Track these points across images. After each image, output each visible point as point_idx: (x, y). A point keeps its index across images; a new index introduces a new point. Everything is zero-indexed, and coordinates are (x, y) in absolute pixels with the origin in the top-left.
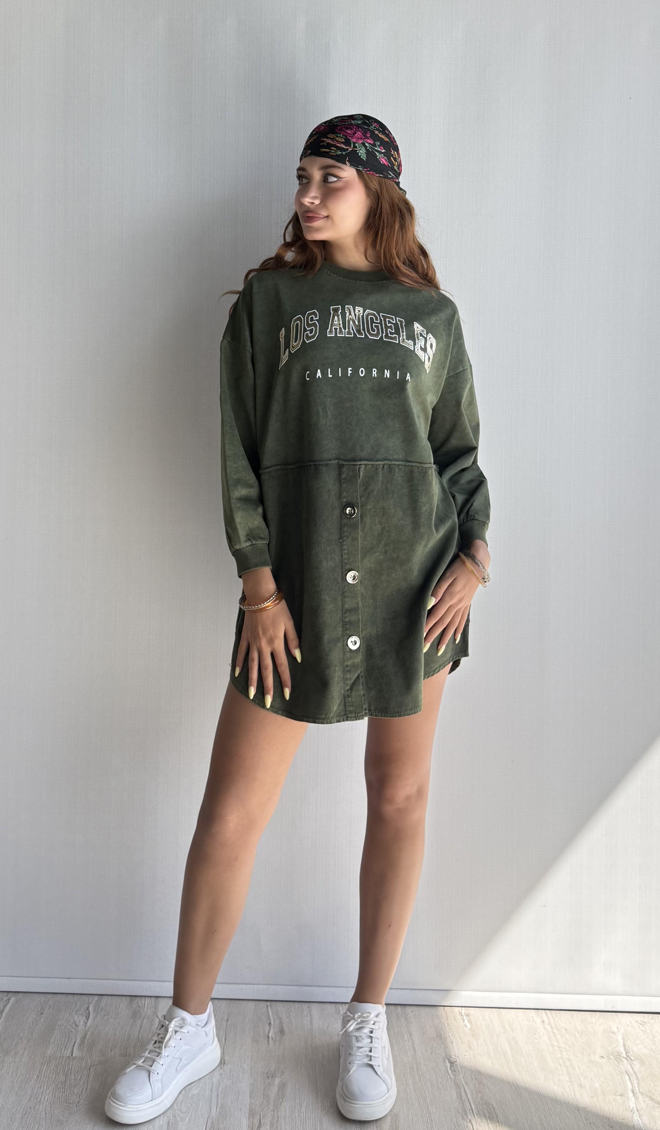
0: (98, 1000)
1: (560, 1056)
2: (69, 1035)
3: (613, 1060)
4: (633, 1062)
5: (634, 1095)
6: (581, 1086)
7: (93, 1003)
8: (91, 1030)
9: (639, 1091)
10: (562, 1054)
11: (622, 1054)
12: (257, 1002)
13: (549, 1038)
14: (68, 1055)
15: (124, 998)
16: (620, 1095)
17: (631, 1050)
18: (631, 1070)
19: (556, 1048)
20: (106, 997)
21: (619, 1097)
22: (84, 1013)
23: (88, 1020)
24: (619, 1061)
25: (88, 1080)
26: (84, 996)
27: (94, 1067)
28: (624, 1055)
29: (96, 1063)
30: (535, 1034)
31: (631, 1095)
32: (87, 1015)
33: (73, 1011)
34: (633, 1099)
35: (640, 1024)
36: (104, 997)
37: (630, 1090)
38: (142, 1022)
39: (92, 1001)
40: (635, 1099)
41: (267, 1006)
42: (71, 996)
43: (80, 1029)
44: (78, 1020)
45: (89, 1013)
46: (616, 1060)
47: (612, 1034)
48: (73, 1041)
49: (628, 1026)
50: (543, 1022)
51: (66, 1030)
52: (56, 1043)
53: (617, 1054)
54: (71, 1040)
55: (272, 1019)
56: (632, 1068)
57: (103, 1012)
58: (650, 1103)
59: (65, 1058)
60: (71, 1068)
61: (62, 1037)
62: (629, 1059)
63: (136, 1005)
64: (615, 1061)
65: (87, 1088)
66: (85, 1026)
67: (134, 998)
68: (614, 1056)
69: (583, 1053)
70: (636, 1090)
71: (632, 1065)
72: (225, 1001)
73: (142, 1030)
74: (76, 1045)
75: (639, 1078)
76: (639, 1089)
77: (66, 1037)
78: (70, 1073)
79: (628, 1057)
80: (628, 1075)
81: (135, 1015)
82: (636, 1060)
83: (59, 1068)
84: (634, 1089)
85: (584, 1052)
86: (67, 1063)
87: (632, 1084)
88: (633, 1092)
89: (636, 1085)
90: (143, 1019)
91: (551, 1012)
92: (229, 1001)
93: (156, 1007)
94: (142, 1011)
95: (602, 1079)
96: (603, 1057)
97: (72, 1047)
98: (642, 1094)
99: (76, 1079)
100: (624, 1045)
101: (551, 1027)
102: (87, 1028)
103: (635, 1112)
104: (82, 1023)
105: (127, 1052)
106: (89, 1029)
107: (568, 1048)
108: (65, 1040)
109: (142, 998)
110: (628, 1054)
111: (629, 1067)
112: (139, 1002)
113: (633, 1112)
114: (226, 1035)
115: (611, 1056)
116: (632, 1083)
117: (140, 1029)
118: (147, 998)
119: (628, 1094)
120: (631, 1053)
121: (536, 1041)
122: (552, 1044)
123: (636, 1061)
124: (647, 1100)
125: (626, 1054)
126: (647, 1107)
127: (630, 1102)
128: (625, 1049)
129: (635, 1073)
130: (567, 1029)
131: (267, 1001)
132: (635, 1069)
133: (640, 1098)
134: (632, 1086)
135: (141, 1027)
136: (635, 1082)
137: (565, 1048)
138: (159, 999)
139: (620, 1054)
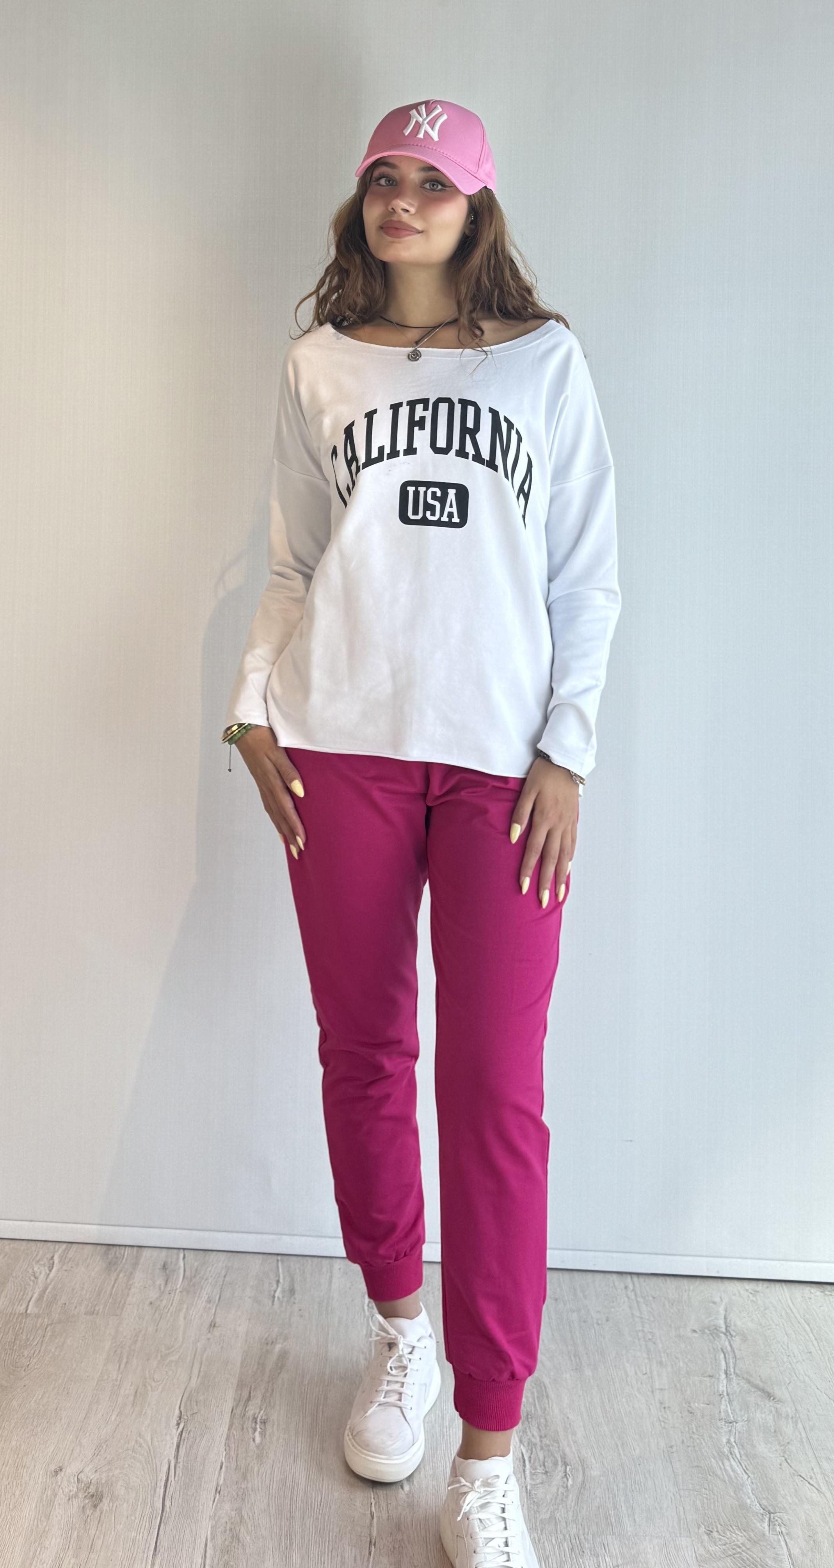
0: (65, 1249)
1: (641, 1328)
2: (25, 1288)
3: (708, 1335)
4: (733, 1338)
5: (727, 1377)
6: (661, 1363)
7: (60, 1252)
8: (53, 1283)
9: (734, 1372)
10: (643, 1327)
11: (720, 1327)
12: (265, 1256)
13: (630, 1307)
14: (21, 1312)
15: (99, 1247)
16: (710, 1376)
17: (732, 1324)
18: (729, 1348)
19: (637, 1320)
20: (76, 1245)
21: (708, 1379)
22: (47, 1264)
23: (50, 1271)
24: (714, 1336)
25: (42, 1341)
26: (49, 1243)
27: (52, 1325)
28: (724, 1330)
29: (55, 1321)
30: (613, 1302)
31: (723, 1376)
32: (51, 1266)
33: (33, 1260)
34: (725, 1382)
35: (751, 1293)
36: (74, 1245)
37: (723, 1371)
38: (118, 1275)
39: (58, 1249)
40: (727, 1381)
41: (278, 1261)
42: (33, 1243)
43: (40, 1281)
44: (39, 1271)
45: (53, 1263)
46: (711, 1334)
47: (711, 1305)
48: (30, 1294)
49: (735, 1295)
50: (626, 1287)
51: (22, 1283)
52: (8, 1297)
53: (714, 1327)
54: (27, 1295)
55: (281, 1277)
56: (731, 1346)
57: (70, 1263)
58: (746, 1386)
59: (16, 1316)
60: (24, 1327)
61: (17, 1291)
62: (728, 1334)
63: (113, 1254)
64: (711, 1337)
65: (40, 1351)
66: (46, 1279)
67: (111, 1247)
68: (710, 1331)
69: (670, 1325)
70: (730, 1371)
71: (732, 1342)
72: (225, 1254)
73: (116, 1285)
74: (33, 1299)
75: (738, 1357)
76: (734, 1369)
77: (21, 1291)
78: (22, 1333)
79: (727, 1332)
80: (723, 1352)
81: (111, 1266)
82: (737, 1335)
83: (9, 1326)
84: (728, 1369)
85: (673, 1325)
86: (19, 1320)
87: (726, 1363)
88: (726, 1373)
89: (732, 1365)
90: (120, 1272)
91: (638, 1277)
92: (229, 1254)
93: (137, 1258)
94: (119, 1262)
95: (689, 1357)
96: (695, 1331)
97: (27, 1302)
98: (737, 1375)
99: (28, 1339)
100: (725, 1318)
101: (636, 1295)
102: (48, 1280)
103: (724, 1397)
104: (43, 1273)
105: (94, 1310)
106: (51, 1282)
107: (652, 1319)
108: (19, 1294)
109: (121, 1247)
110: (728, 1328)
111: (727, 1343)
112: (117, 1253)
113: (722, 1396)
114: (221, 1293)
115: (706, 1331)
116: (727, 1361)
117: (114, 1284)
118: (127, 1248)
119: (719, 1375)
120: (733, 1328)
121: (613, 1310)
122: (632, 1314)
123: (737, 1337)
124: (742, 1383)
125: (726, 1329)
126: (740, 1391)
127: (721, 1385)
128: (726, 1323)
129: (734, 1351)
130: (655, 1296)
131: (278, 1254)
132: (734, 1346)
133: (734, 1380)
134: (727, 1367)
135: (116, 1280)
136: (731, 1361)
137: (648, 1320)
138: (143, 1248)
139: (718, 1328)
